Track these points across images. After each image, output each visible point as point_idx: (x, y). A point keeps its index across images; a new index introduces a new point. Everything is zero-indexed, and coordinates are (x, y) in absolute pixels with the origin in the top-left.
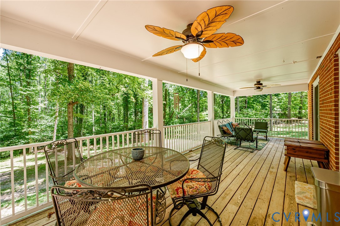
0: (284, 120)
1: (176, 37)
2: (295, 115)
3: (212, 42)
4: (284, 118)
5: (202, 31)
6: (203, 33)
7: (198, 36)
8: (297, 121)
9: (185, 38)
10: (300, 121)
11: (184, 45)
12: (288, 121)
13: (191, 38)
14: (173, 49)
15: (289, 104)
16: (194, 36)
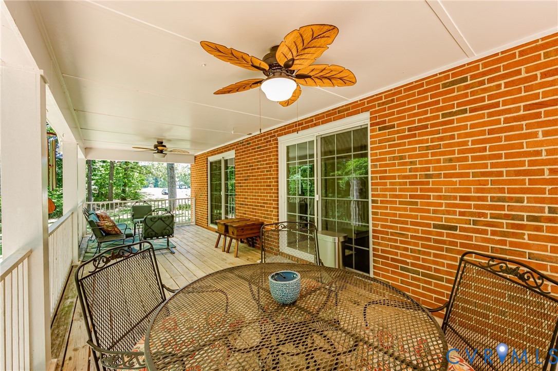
0: (101, 203)
1: (253, 66)
2: (117, 195)
3: (310, 77)
4: (101, 201)
5: (293, 60)
6: (296, 62)
7: (287, 66)
8: (121, 204)
9: (267, 67)
10: (124, 203)
11: (267, 79)
12: (108, 205)
13: (276, 69)
14: (248, 84)
15: (111, 178)
16: (281, 66)
